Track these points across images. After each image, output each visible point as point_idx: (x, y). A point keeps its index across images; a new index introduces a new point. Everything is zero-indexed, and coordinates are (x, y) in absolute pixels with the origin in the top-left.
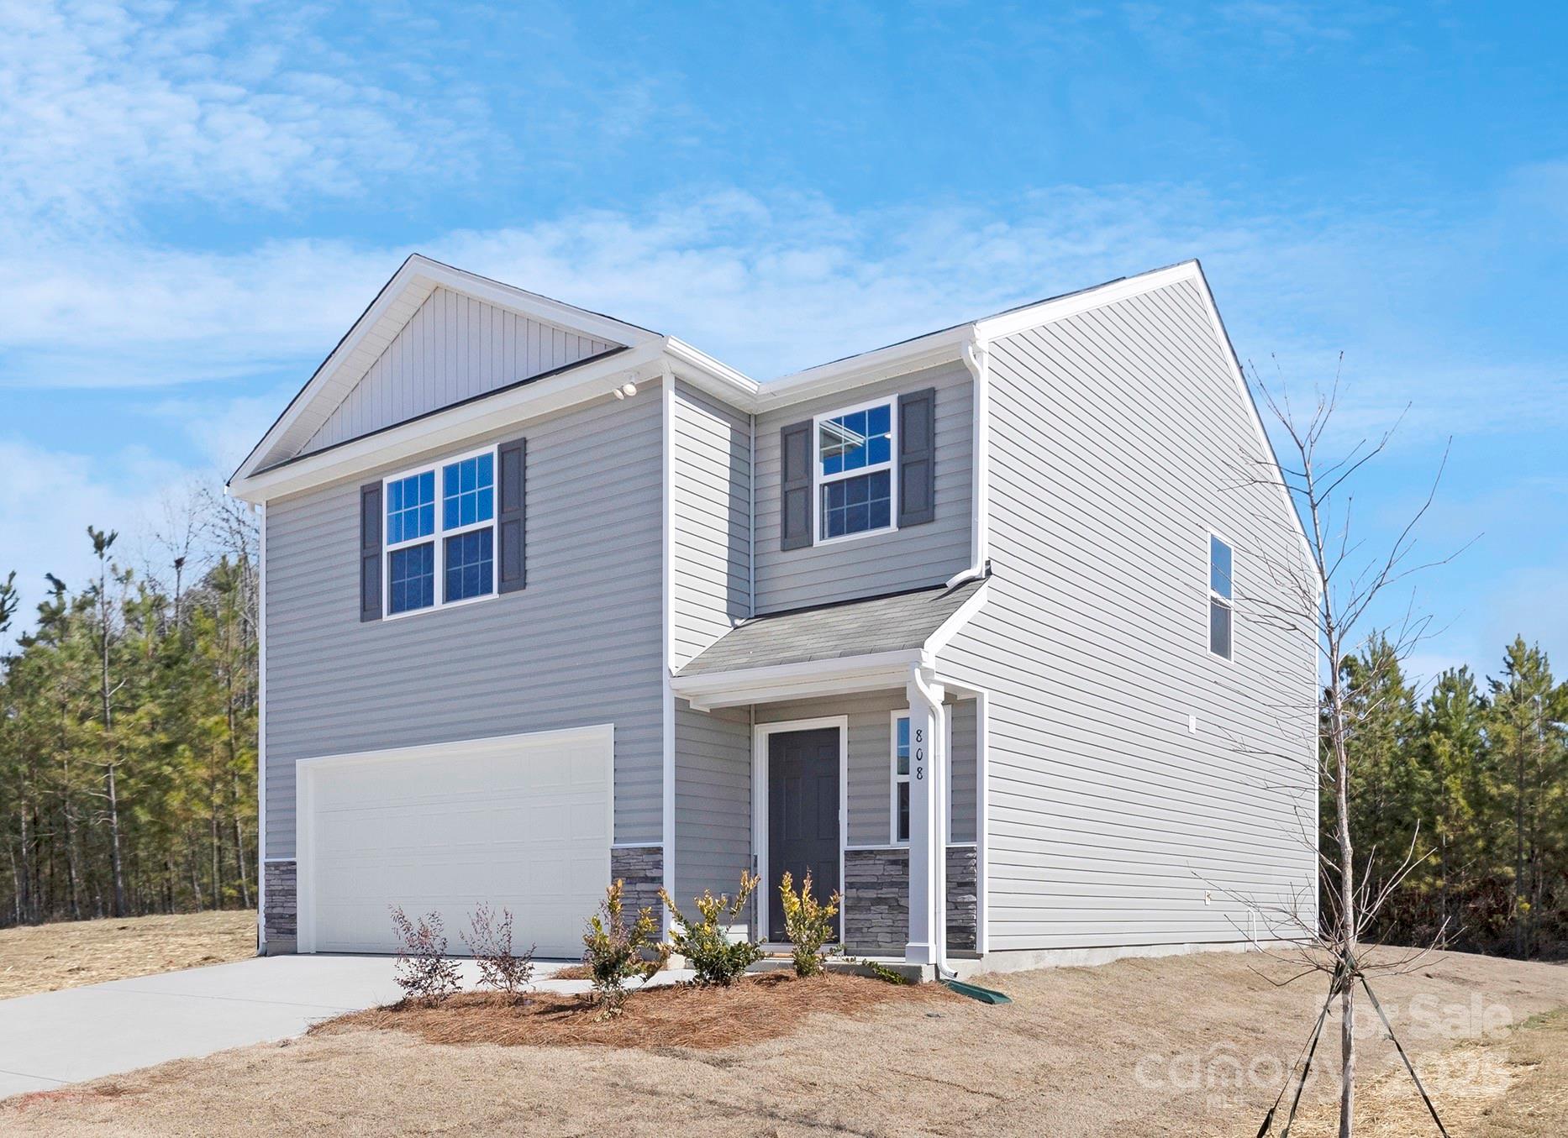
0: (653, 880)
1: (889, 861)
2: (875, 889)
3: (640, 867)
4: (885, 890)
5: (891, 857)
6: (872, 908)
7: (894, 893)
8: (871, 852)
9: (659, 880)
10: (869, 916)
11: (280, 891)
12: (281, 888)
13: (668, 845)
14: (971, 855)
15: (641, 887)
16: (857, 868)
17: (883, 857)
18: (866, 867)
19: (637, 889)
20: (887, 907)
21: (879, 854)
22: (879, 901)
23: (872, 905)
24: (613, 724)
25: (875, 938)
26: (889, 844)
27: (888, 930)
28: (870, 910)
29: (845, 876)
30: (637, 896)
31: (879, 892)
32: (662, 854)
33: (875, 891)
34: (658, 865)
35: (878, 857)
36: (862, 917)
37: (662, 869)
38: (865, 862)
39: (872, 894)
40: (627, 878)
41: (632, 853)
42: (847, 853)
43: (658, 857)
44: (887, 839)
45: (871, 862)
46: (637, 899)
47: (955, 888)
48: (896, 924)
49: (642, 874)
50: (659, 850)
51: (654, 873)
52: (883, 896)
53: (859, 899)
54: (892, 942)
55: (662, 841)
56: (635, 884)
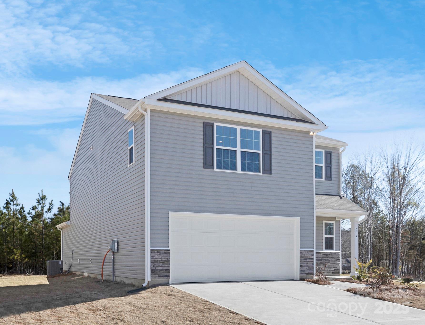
4: (323, 261)
5: (324, 254)
10: (319, 267)
12: (161, 259)
17: (322, 253)
23: (320, 264)
24: (300, 217)
27: (323, 270)
28: (319, 265)
30: (307, 263)
37: (314, 256)
41: (306, 252)
53: (317, 263)
56: (307, 260)
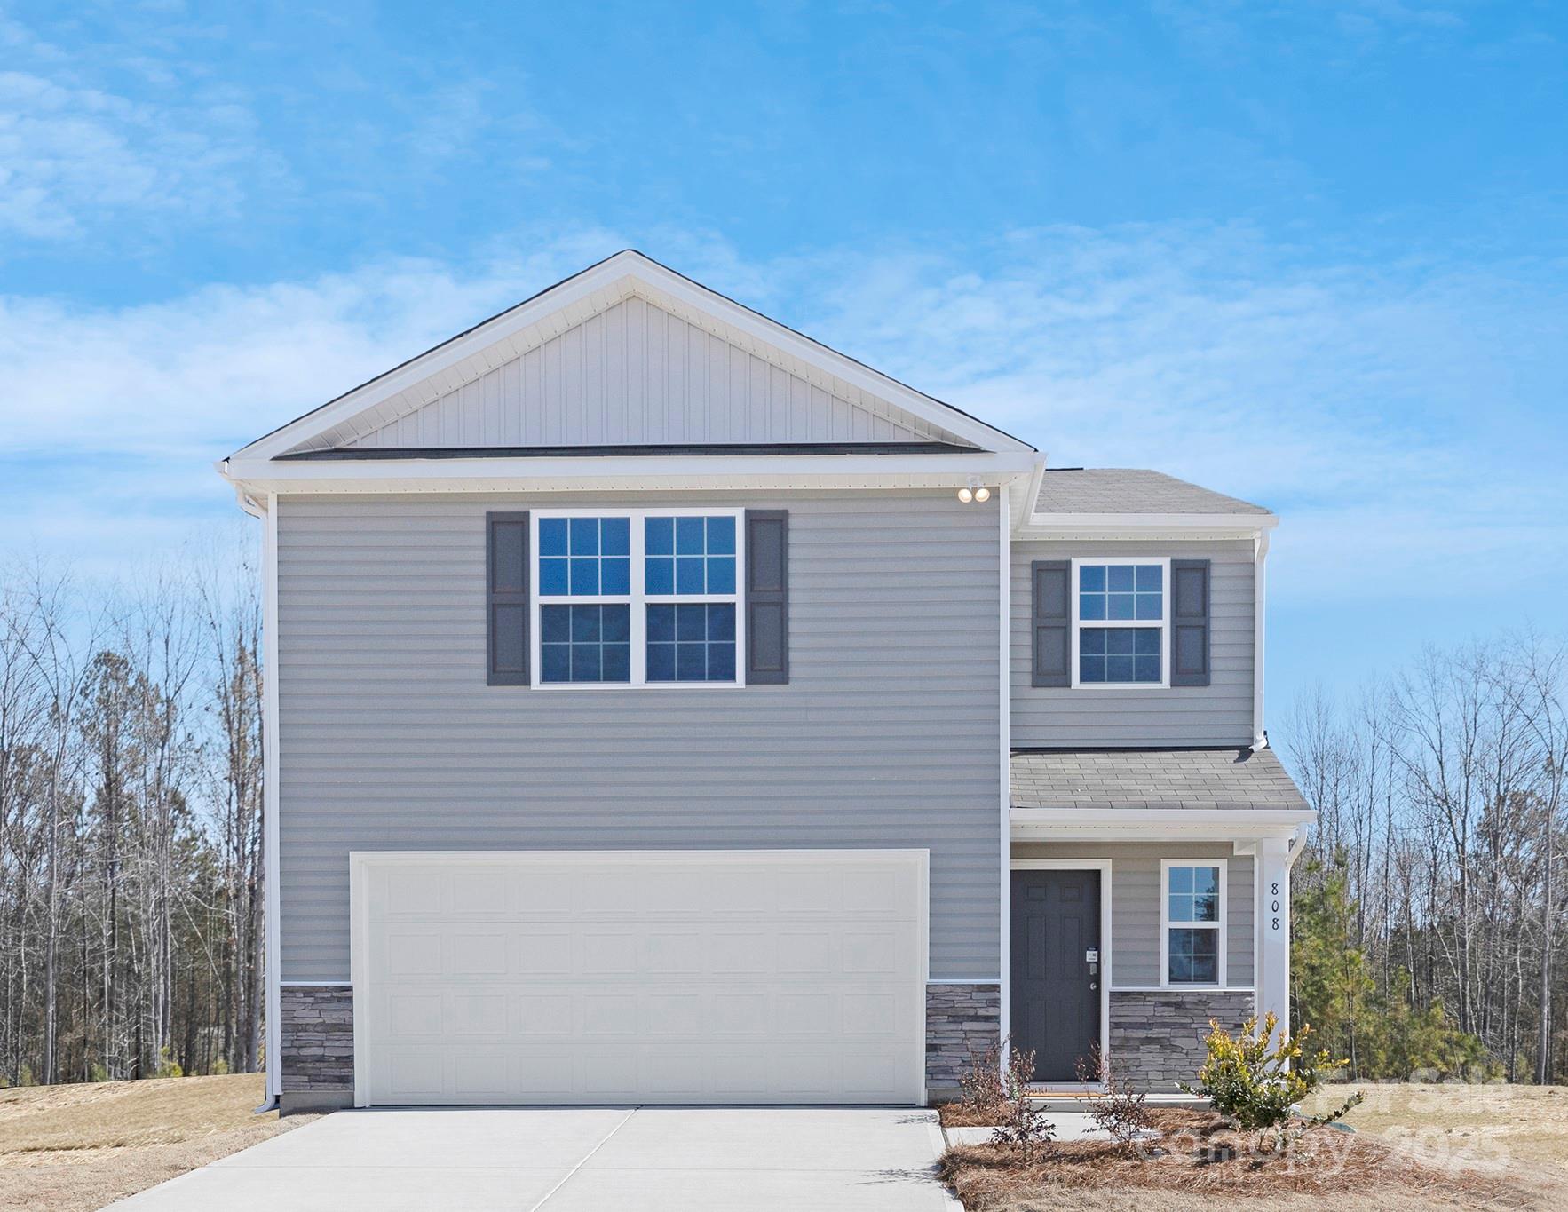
0: (987, 1019)
1: (1160, 1002)
2: (1145, 1029)
3: (969, 1005)
4: (1155, 1029)
5: (1163, 999)
6: (1141, 1047)
7: (1166, 1033)
8: (1141, 993)
9: (996, 1018)
10: (1139, 1055)
11: (316, 1025)
12: (320, 1020)
13: (1004, 982)
14: (1249, 999)
15: (967, 1026)
16: (1124, 1008)
17: (1154, 998)
18: (1135, 1008)
19: (964, 1028)
20: (1158, 1047)
21: (1149, 996)
22: (1149, 1041)
23: (1141, 1044)
24: (928, 850)
25: (1145, 1077)
26: (1159, 986)
27: (1161, 1068)
28: (1139, 1048)
29: (1111, 1016)
30: (964, 1036)
31: (1150, 1032)
32: (999, 992)
33: (1146, 1031)
34: (995, 1003)
35: (1148, 999)
36: (1130, 1056)
37: (999, 1007)
38: (1133, 1003)
39: (1142, 1034)
40: (949, 1016)
41: (959, 990)
42: (1113, 995)
43: (993, 995)
44: (1157, 981)
45: (1141, 1003)
46: (963, 1039)
47: (1232, 1029)
48: (1168, 1063)
49: (972, 1012)
50: (996, 988)
51: (991, 1012)
52: (1154, 1036)
53: (1127, 1039)
54: (1164, 1079)
55: (999, 978)
56: (961, 1023)
